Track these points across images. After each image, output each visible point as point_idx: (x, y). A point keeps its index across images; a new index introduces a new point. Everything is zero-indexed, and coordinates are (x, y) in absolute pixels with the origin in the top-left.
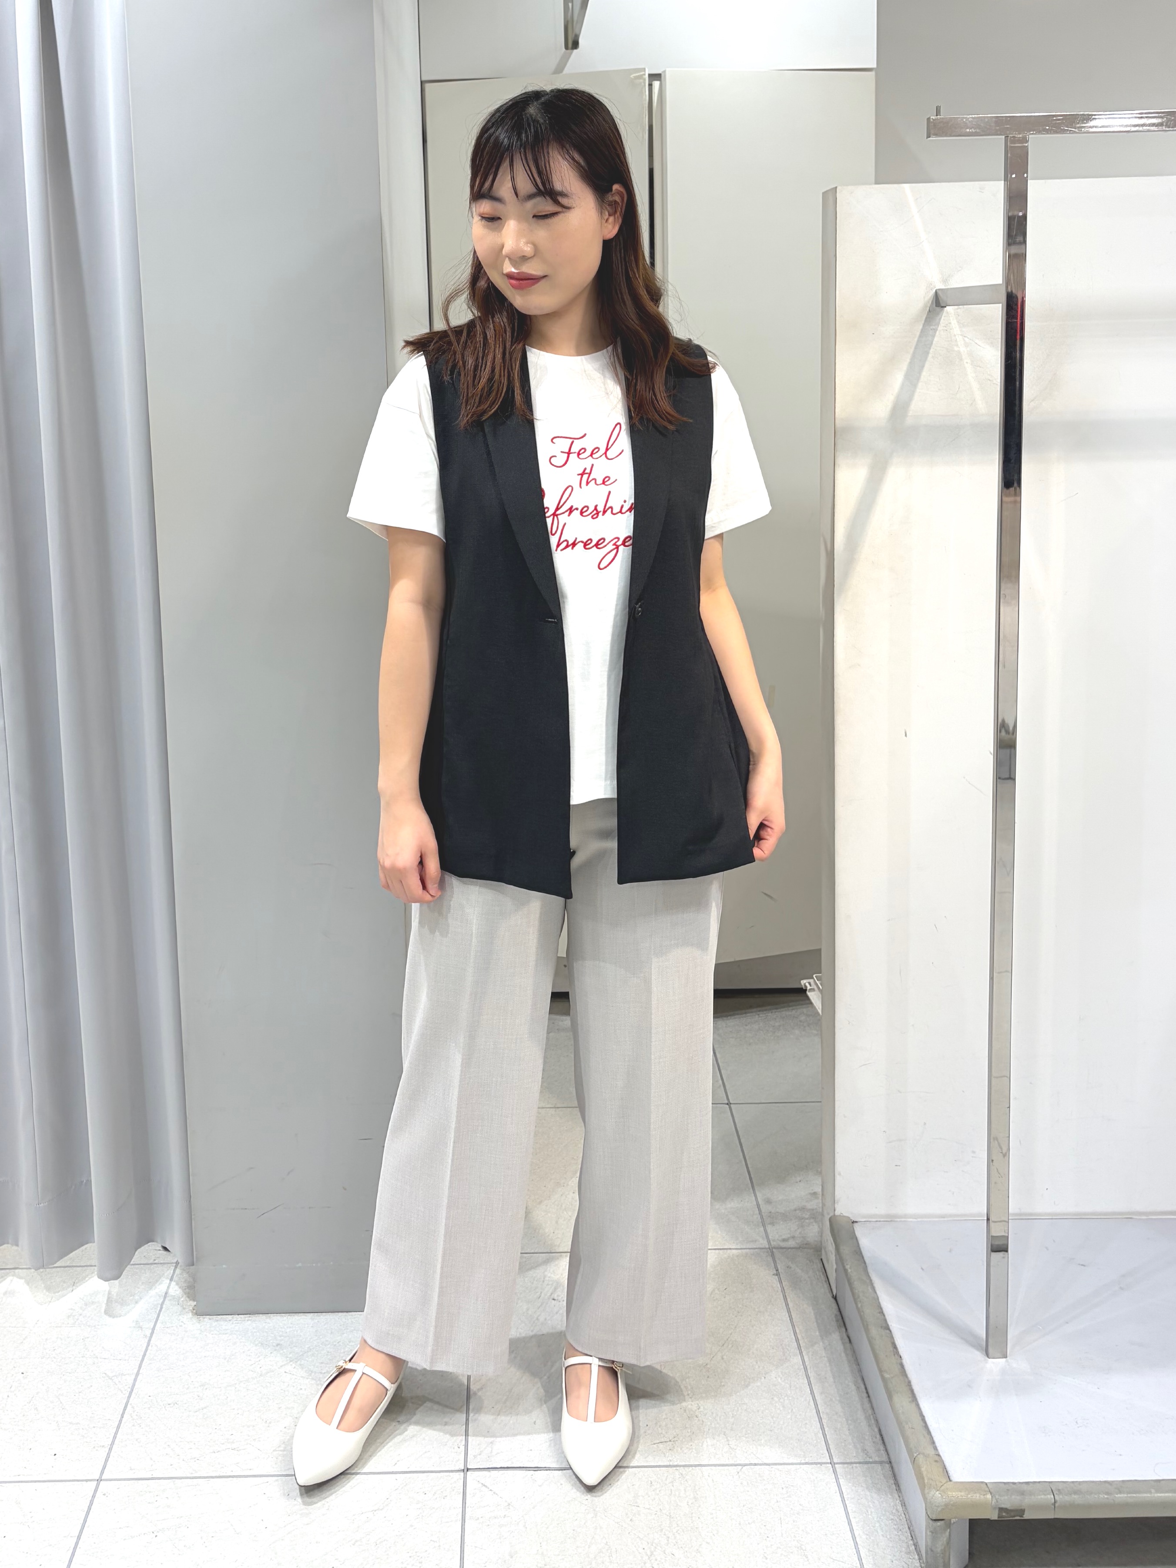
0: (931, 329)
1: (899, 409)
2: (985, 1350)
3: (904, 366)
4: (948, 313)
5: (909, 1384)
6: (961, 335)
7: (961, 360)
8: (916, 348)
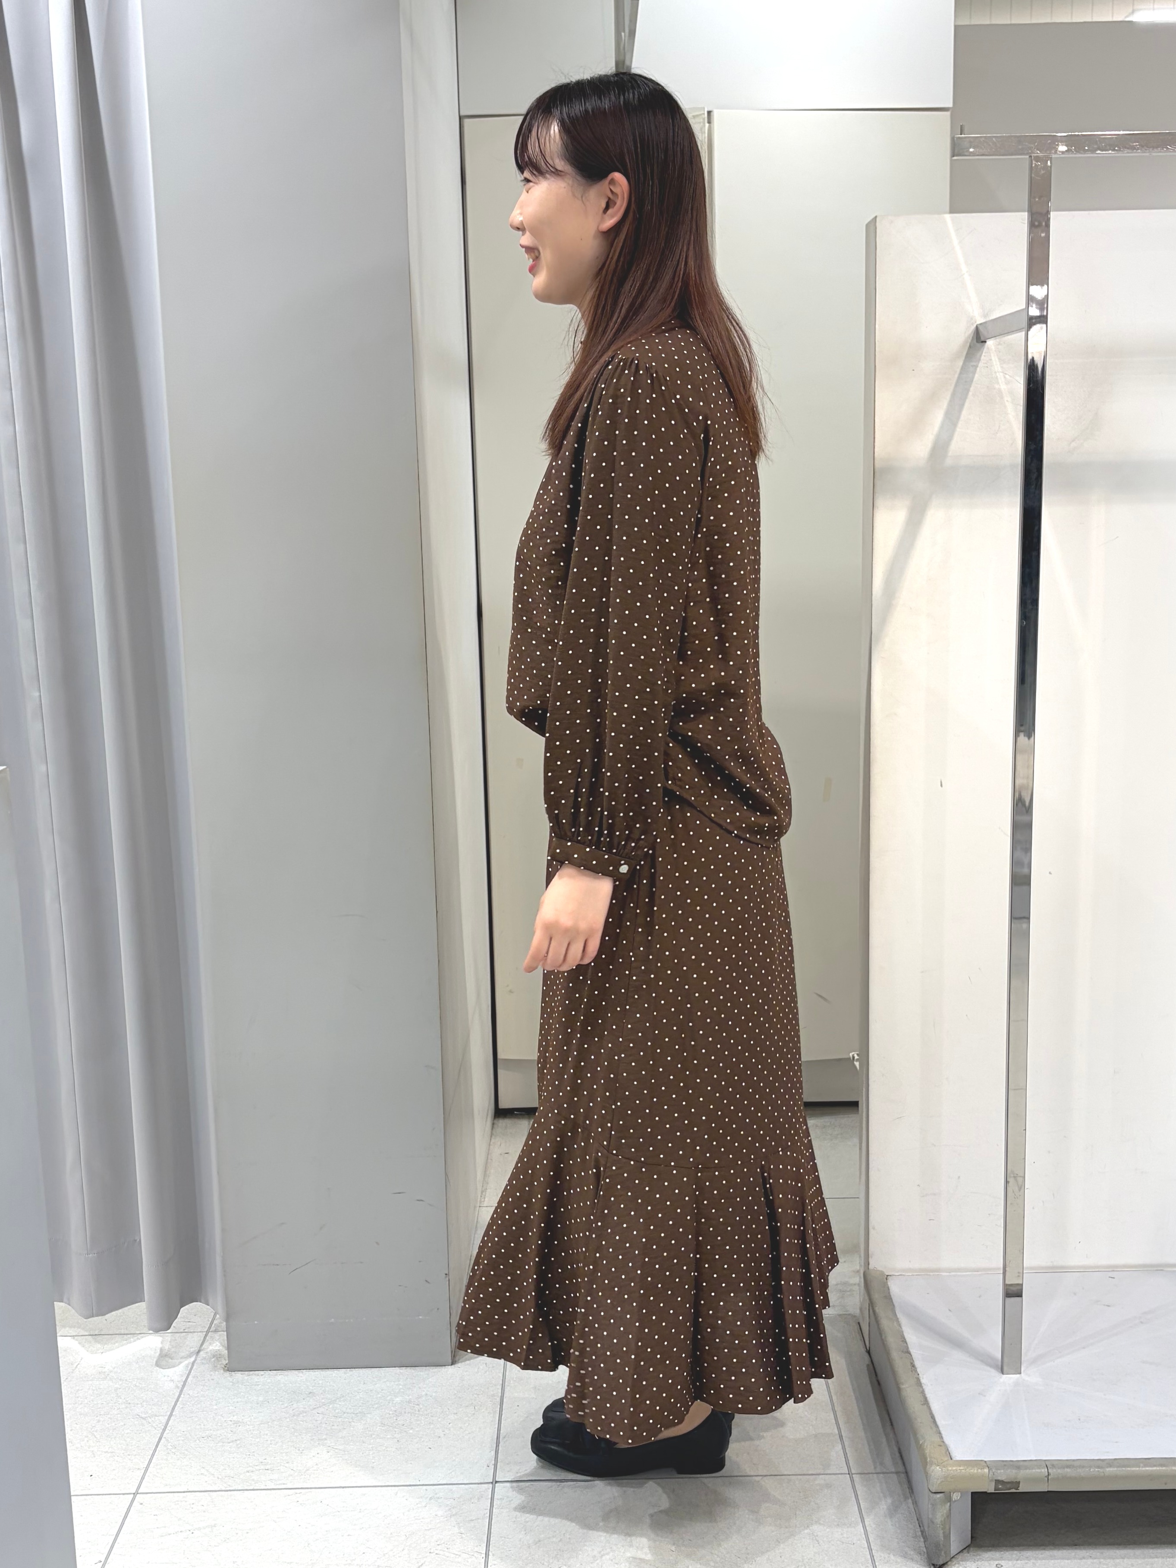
0: (972, 366)
1: (939, 449)
2: (1000, 1366)
3: (945, 404)
4: (988, 348)
5: (923, 1392)
6: (1003, 372)
7: (1002, 397)
8: (956, 386)
